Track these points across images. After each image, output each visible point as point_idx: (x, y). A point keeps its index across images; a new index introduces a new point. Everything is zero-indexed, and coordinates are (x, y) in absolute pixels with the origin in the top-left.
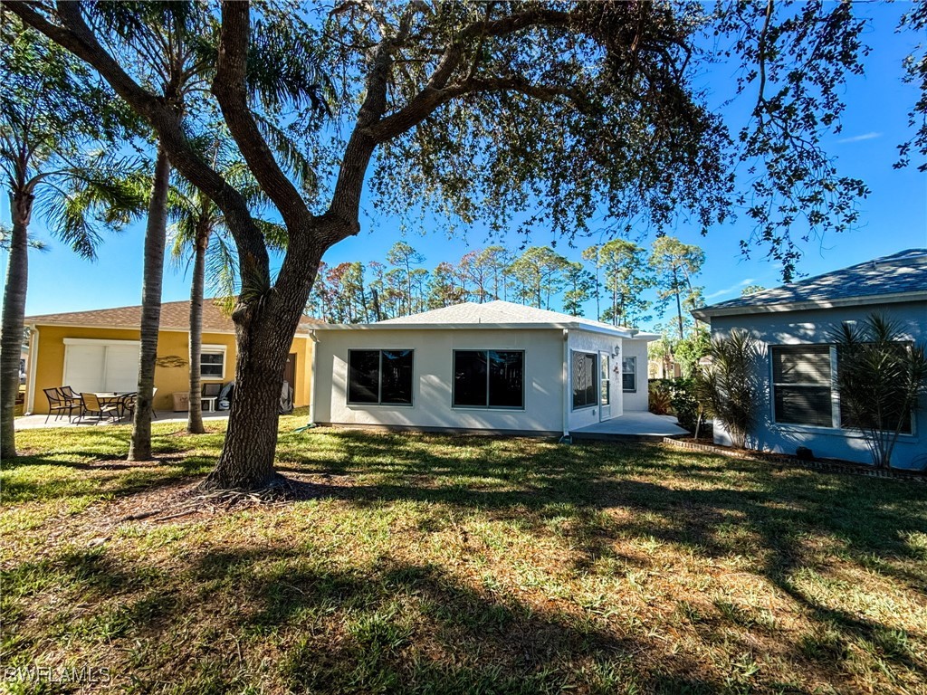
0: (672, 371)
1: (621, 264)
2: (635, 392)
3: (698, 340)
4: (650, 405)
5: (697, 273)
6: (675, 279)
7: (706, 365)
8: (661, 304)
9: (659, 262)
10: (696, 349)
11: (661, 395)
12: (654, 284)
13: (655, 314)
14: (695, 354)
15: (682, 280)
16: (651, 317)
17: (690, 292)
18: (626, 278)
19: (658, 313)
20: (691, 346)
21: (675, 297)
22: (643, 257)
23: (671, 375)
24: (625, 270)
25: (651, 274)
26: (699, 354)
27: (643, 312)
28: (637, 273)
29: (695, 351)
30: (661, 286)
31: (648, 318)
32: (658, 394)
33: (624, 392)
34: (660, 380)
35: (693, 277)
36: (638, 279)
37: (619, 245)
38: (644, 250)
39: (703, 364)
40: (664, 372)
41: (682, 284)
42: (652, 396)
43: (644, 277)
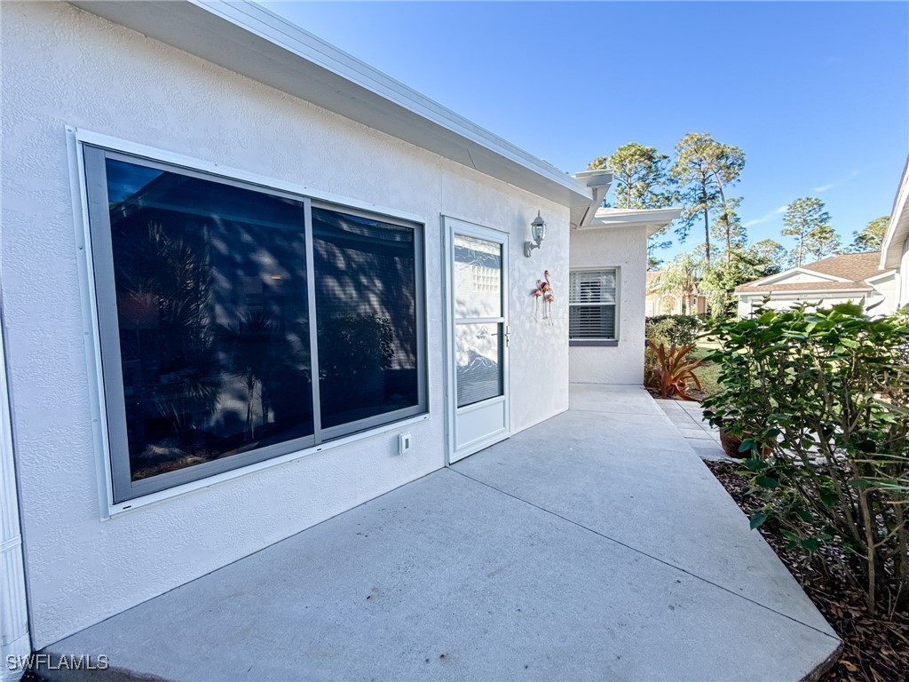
0: (695, 307)
1: (636, 176)
2: (615, 344)
3: (730, 267)
4: (648, 374)
5: (733, 181)
6: (704, 193)
7: (742, 296)
8: (684, 225)
9: (685, 170)
10: (726, 277)
11: (673, 350)
12: (677, 199)
13: (675, 238)
14: (724, 285)
15: (713, 191)
16: (670, 243)
17: (723, 206)
18: (641, 195)
19: (680, 237)
20: (720, 276)
21: (702, 216)
22: (664, 166)
23: (694, 310)
24: (639, 185)
25: (673, 187)
26: (731, 283)
27: (661, 236)
28: (656, 189)
29: (724, 281)
30: (685, 201)
31: (667, 245)
32: (668, 346)
33: (571, 344)
34: (675, 317)
35: (729, 185)
36: (657, 196)
37: (633, 150)
38: (665, 157)
39: (739, 294)
40: (684, 307)
41: (713, 197)
42: (655, 352)
43: (664, 192)
